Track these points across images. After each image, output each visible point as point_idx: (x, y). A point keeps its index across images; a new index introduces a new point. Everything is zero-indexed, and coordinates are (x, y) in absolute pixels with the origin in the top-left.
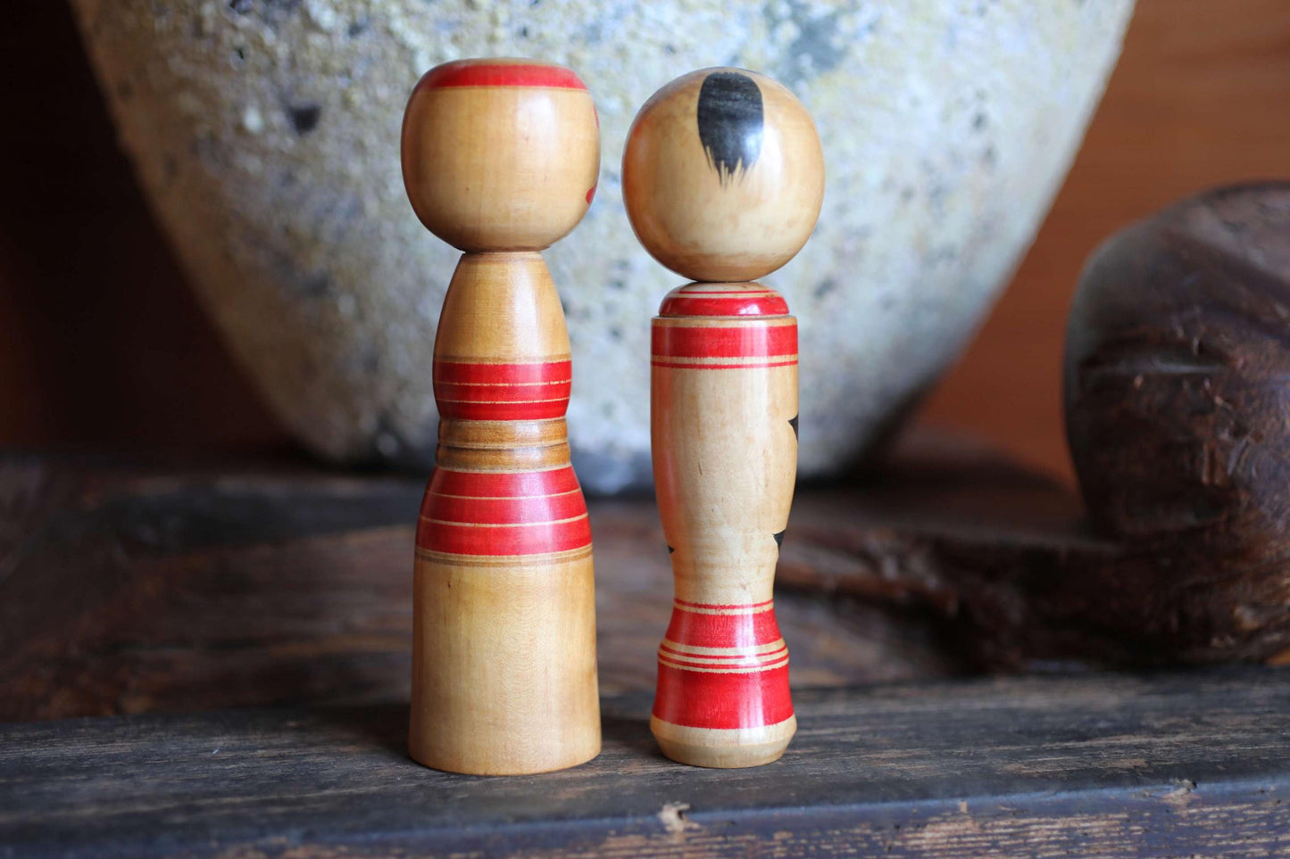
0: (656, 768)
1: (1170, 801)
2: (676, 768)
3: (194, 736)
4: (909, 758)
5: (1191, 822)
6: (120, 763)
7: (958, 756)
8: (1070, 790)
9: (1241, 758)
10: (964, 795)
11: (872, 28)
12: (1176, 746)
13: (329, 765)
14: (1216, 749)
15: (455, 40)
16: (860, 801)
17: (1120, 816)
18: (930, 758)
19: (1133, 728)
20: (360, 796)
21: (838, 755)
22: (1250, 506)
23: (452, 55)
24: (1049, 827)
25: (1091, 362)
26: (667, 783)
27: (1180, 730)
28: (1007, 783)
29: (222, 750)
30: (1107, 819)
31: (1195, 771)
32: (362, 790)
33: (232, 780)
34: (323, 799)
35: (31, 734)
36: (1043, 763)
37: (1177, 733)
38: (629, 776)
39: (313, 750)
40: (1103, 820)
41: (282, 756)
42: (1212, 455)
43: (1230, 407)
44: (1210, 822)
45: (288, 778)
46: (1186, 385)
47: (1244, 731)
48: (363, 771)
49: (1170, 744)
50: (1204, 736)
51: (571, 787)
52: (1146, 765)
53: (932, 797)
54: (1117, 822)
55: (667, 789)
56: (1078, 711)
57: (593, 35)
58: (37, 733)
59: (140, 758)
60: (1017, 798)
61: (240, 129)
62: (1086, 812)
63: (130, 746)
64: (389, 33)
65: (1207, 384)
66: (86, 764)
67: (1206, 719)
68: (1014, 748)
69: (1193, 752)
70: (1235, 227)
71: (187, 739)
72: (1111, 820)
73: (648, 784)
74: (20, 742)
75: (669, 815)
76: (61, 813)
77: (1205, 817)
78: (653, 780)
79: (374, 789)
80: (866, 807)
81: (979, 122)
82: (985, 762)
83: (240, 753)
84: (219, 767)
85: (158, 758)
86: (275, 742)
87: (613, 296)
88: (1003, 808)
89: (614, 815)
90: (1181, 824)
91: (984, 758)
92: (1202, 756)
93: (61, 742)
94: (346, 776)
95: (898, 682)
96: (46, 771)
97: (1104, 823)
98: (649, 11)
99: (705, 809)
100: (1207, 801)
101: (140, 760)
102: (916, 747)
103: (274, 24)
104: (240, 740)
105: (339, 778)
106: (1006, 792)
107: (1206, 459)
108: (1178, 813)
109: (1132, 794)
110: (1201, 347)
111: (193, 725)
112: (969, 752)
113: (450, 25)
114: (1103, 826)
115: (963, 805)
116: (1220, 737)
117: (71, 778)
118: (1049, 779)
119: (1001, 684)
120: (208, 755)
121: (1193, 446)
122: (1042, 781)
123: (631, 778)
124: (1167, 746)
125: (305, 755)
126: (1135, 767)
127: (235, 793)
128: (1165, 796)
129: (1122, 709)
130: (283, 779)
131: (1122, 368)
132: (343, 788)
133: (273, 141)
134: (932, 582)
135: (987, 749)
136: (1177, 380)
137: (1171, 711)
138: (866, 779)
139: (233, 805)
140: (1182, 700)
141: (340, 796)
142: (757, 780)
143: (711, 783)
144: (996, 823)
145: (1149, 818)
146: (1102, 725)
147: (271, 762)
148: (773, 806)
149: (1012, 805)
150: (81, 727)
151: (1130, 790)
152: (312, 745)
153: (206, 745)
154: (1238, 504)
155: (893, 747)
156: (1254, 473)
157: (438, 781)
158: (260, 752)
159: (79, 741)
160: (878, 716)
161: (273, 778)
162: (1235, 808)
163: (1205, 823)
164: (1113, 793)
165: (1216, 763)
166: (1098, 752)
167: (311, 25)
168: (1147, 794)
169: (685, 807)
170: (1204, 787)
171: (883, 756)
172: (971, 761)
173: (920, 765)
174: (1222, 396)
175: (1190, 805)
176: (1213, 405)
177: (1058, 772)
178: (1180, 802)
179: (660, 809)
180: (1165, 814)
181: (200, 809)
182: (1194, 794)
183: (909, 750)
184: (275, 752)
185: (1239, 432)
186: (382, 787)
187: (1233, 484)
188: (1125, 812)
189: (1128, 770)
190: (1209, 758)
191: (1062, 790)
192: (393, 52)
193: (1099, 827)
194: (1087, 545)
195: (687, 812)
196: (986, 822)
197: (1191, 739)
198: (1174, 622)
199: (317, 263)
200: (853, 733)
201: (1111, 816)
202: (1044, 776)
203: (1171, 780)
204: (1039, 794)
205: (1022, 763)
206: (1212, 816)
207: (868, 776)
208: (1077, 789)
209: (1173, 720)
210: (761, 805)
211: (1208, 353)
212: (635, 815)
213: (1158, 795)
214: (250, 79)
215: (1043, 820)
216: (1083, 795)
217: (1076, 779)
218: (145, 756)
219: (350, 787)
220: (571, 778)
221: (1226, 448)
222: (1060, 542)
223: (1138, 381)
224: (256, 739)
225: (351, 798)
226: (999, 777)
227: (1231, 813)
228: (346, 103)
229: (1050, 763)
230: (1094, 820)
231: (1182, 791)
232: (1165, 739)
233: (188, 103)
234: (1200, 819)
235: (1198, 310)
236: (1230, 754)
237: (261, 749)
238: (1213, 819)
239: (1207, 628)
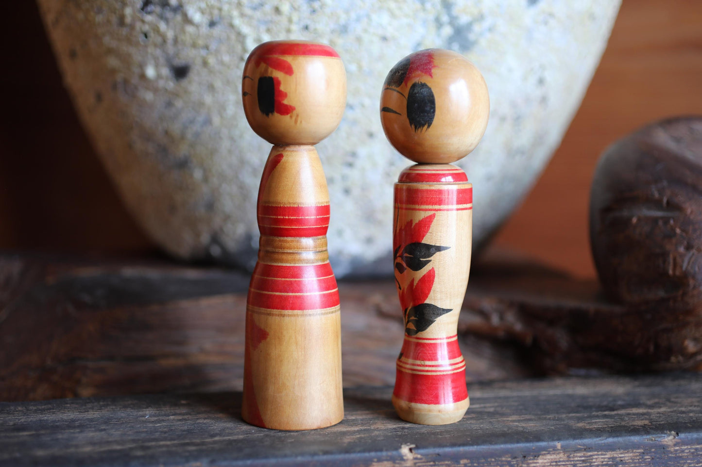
0: (391, 425)
1: (665, 443)
2: (402, 425)
3: (132, 408)
4: (524, 420)
5: (676, 454)
6: (96, 423)
7: (549, 419)
8: (614, 437)
9: (699, 420)
10: (559, 440)
11: (491, 29)
12: (662, 414)
13: (212, 424)
14: (684, 415)
15: (268, 31)
16: (505, 442)
17: (639, 451)
18: (535, 420)
19: (637, 405)
20: (235, 441)
21: (486, 419)
22: (694, 287)
23: (266, 39)
24: (603, 456)
25: (607, 210)
26: (399, 433)
27: (662, 406)
28: (580, 433)
29: (150, 416)
30: (633, 452)
31: (677, 427)
32: (235, 437)
33: (161, 432)
34: (215, 442)
35: (40, 407)
36: (596, 422)
37: (661, 407)
38: (377, 429)
39: (200, 416)
40: (631, 453)
41: (184, 419)
42: (675, 259)
43: (684, 234)
44: (686, 454)
45: (192, 431)
46: (660, 223)
47: (695, 406)
48: (232, 427)
49: (659, 413)
50: (675, 409)
51: (349, 436)
52: (650, 424)
53: (543, 441)
54: (638, 454)
55: (400, 436)
56: (605, 395)
57: (344, 30)
58: (43, 407)
59: (106, 420)
60: (587, 441)
61: (143, 76)
62: (622, 449)
63: (98, 414)
64: (232, 26)
65: (672, 222)
66: (77, 424)
67: (673, 400)
68: (578, 415)
69: (672, 417)
70: (678, 140)
71: (129, 410)
72: (635, 453)
73: (389, 434)
74: (36, 411)
75: (405, 450)
76: (72, 450)
77: (683, 451)
78: (391, 432)
79: (241, 437)
80: (509, 446)
81: (541, 82)
82: (565, 422)
83: (161, 418)
84: (151, 425)
85: (116, 420)
86: (178, 411)
87: (347, 171)
88: (580, 447)
89: (376, 450)
90: (670, 455)
91: (564, 420)
92: (677, 419)
93: (58, 412)
94: (224, 430)
95: (504, 380)
96: (55, 428)
97: (631, 454)
98: (374, 17)
99: (424, 447)
100: (684, 443)
101: (107, 422)
102: (526, 414)
103: (167, 21)
104: (158, 410)
105: (220, 431)
106: (581, 438)
107: (671, 261)
108: (669, 449)
109: (645, 439)
110: (668, 203)
111: (130, 402)
112: (555, 417)
113: (266, 22)
114: (630, 456)
115: (558, 445)
116: (683, 409)
117: (72, 431)
118: (601, 431)
119: (559, 381)
120: (143, 418)
121: (664, 255)
122: (598, 432)
123: (379, 431)
124: (658, 414)
125: (197, 419)
126: (645, 425)
127: (165, 439)
128: (663, 440)
129: (628, 394)
130: (190, 432)
131: (625, 213)
132: (224, 436)
133: (161, 83)
134: (518, 327)
135: (564, 416)
136: (655, 220)
137: (653, 396)
138: (505, 431)
139: (167, 446)
140: (657, 390)
141: (224, 441)
142: (447, 432)
143: (423, 433)
144: (575, 454)
145: (654, 452)
146: (620, 403)
147: (179, 423)
148: (460, 445)
149: (584, 445)
150: (67, 404)
151: (645, 437)
152: (199, 413)
153: (141, 413)
154: (688, 285)
155: (513, 414)
156: (697, 269)
157: (275, 433)
158: (172, 417)
159: (68, 411)
160: (500, 398)
161: (184, 431)
162: (698, 446)
163: (683, 455)
164: (635, 439)
165: (685, 423)
166: (623, 417)
167: (187, 20)
168: (653, 439)
169: (413, 446)
170: (682, 435)
171: (510, 419)
172: (557, 422)
173: (531, 424)
174: (680, 228)
175: (675, 445)
176: (675, 234)
177: (606, 427)
178: (670, 443)
179: (400, 447)
180: (662, 450)
181: (148, 448)
182: (677, 439)
183: (523, 416)
184: (180, 417)
185: (689, 248)
186: (245, 435)
187: (685, 276)
188: (641, 448)
189: (641, 426)
190: (681, 420)
191: (610, 437)
192: (233, 37)
193: (629, 456)
194: (605, 308)
195: (415, 448)
196: (571, 454)
197: (669, 410)
198: (652, 348)
199: (183, 150)
200: (491, 407)
201: (634, 451)
202: (598, 430)
203: (665, 432)
204: (598, 439)
205: (585, 423)
206: (686, 451)
207: (506, 429)
208: (617, 436)
209: (656, 400)
210: (453, 445)
211: (672, 206)
212: (387, 450)
213: (659, 439)
214: (150, 50)
215: (600, 453)
216: (620, 439)
217: (615, 431)
218: (108, 419)
219: (228, 436)
220: (347, 431)
221: (682, 256)
222: (590, 306)
223: (634, 220)
224: (167, 409)
225: (230, 442)
226: (575, 430)
227: (696, 449)
228: (205, 63)
229: (599, 423)
230: (626, 453)
231: (671, 437)
232: (656, 410)
233: (113, 62)
234: (680, 453)
235: (665, 183)
236: (692, 418)
237: (172, 415)
238: (687, 453)
239: (670, 351)
